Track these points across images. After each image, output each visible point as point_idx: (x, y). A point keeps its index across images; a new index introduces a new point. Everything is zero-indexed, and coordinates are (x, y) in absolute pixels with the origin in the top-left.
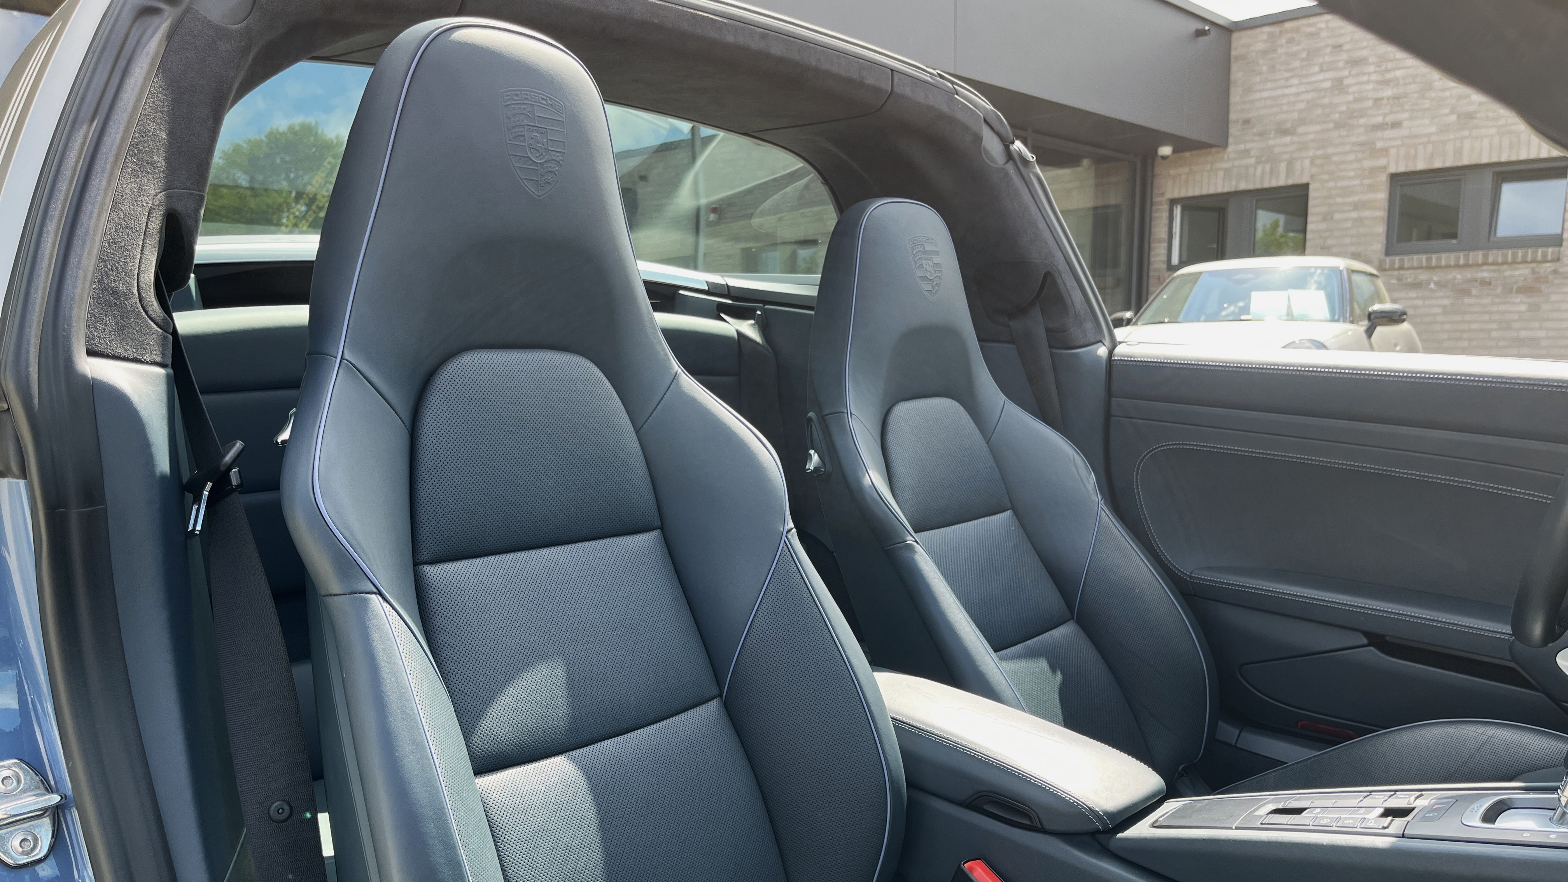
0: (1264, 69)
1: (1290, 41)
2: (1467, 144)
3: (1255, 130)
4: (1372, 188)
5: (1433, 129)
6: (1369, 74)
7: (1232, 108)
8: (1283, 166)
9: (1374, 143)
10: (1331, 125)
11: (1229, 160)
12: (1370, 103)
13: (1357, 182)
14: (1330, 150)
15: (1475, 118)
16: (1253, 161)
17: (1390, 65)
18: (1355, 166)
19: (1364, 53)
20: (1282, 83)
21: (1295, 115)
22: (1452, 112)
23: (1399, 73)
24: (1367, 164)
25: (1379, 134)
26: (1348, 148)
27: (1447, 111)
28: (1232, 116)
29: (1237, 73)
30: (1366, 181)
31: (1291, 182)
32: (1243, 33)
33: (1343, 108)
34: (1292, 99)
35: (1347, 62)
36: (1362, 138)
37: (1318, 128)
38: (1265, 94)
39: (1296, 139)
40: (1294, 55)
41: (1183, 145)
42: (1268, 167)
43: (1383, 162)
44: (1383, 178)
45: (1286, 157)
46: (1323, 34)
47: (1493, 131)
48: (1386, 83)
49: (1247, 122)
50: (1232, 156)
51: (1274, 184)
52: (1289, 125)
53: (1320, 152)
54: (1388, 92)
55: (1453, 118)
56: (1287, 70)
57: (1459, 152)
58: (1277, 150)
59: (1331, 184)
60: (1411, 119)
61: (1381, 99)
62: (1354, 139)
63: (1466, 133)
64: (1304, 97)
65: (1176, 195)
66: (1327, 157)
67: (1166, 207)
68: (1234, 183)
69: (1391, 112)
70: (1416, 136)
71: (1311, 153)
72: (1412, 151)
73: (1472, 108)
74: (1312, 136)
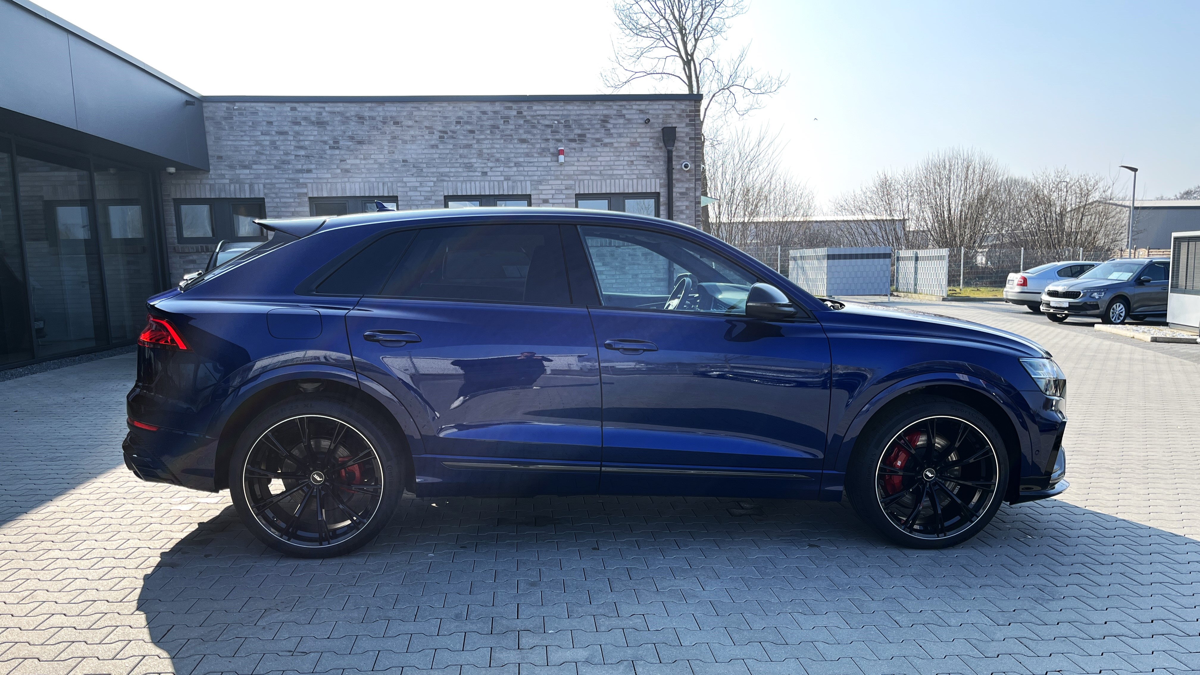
0: (227, 127)
1: (241, 114)
2: (348, 185)
3: (226, 163)
4: (300, 204)
5: (329, 176)
6: (291, 141)
7: (209, 148)
8: (247, 187)
9: (299, 180)
10: (273, 167)
11: (212, 179)
12: (293, 157)
13: (292, 200)
14: (274, 181)
15: (350, 172)
16: (227, 181)
17: (302, 138)
18: (289, 191)
19: (286, 129)
20: (239, 138)
21: (250, 158)
22: (338, 168)
23: (307, 143)
24: (297, 190)
25: (301, 175)
26: (284, 181)
27: (335, 167)
28: (210, 153)
29: (210, 127)
30: (297, 200)
31: (253, 196)
32: (209, 104)
33: (278, 158)
34: (247, 148)
35: (277, 132)
36: (291, 176)
37: (265, 167)
38: (229, 143)
39: (252, 172)
40: (244, 122)
41: (181, 167)
42: (237, 186)
43: (305, 190)
44: (307, 199)
45: (248, 181)
46: (260, 114)
47: (360, 180)
48: (302, 148)
49: (220, 157)
50: (213, 177)
51: (243, 197)
52: (247, 163)
53: (267, 181)
54: (302, 153)
55: (339, 171)
56: (241, 131)
57: (344, 190)
58: (241, 177)
59: (277, 200)
60: (316, 169)
61: (299, 156)
62: (287, 176)
63: (346, 180)
64: (254, 148)
65: (178, 197)
66: (271, 184)
67: (172, 203)
68: (217, 193)
69: (305, 164)
70: (321, 178)
71: (263, 181)
72: (320, 186)
73: (348, 167)
74: (262, 171)
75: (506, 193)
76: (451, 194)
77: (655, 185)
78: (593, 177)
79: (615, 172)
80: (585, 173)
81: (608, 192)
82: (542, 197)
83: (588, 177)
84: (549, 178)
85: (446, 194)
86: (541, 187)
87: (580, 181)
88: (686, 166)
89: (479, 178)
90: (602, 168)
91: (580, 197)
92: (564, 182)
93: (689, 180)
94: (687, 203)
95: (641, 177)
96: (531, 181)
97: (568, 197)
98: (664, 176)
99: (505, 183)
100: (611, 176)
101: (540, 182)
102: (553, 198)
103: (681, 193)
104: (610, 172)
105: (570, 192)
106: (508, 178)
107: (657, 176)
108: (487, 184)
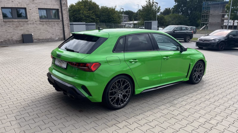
75: (19, 7)
76: (3, 7)
77: (57, 7)
78: (42, 4)
79: (48, 3)
80: (40, 3)
81: (46, 8)
82: (29, 8)
83: (41, 4)
84: (31, 3)
85: (2, 7)
86: (29, 6)
87: (39, 5)
88: (64, 3)
89: (11, 3)
90: (44, 2)
91: (39, 9)
92: (35, 5)
93: (65, 6)
94: (65, 12)
95: (54, 5)
96: (26, 4)
97: (36, 9)
98: (60, 5)
99: (19, 4)
100: (47, 4)
101: (28, 5)
102: (32, 9)
103: (64, 9)
104: (46, 3)
105: (36, 7)
106: (19, 3)
107: (58, 5)
108: (13, 4)
